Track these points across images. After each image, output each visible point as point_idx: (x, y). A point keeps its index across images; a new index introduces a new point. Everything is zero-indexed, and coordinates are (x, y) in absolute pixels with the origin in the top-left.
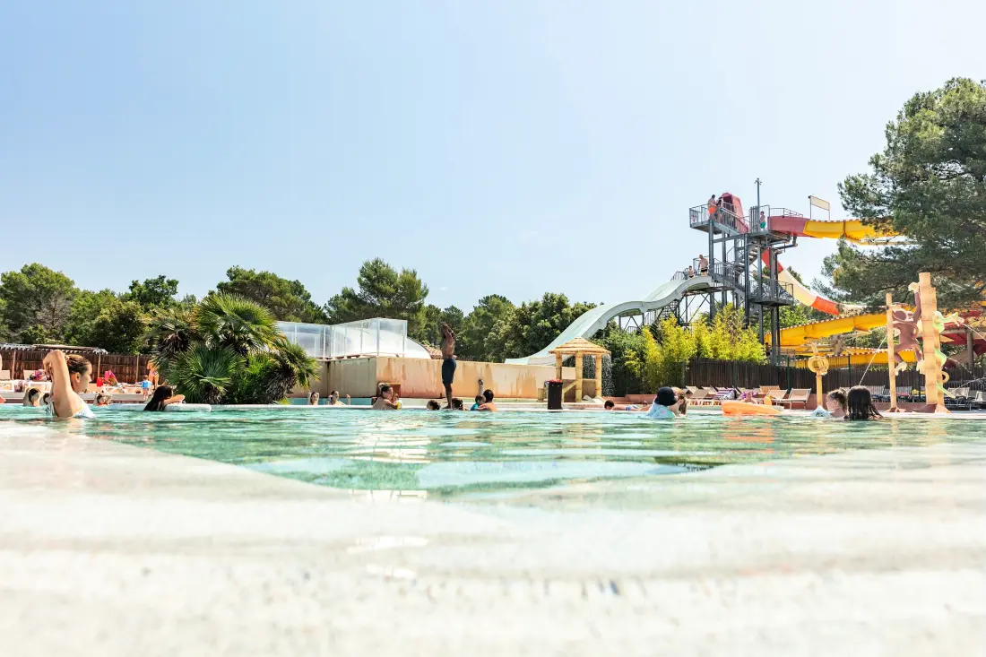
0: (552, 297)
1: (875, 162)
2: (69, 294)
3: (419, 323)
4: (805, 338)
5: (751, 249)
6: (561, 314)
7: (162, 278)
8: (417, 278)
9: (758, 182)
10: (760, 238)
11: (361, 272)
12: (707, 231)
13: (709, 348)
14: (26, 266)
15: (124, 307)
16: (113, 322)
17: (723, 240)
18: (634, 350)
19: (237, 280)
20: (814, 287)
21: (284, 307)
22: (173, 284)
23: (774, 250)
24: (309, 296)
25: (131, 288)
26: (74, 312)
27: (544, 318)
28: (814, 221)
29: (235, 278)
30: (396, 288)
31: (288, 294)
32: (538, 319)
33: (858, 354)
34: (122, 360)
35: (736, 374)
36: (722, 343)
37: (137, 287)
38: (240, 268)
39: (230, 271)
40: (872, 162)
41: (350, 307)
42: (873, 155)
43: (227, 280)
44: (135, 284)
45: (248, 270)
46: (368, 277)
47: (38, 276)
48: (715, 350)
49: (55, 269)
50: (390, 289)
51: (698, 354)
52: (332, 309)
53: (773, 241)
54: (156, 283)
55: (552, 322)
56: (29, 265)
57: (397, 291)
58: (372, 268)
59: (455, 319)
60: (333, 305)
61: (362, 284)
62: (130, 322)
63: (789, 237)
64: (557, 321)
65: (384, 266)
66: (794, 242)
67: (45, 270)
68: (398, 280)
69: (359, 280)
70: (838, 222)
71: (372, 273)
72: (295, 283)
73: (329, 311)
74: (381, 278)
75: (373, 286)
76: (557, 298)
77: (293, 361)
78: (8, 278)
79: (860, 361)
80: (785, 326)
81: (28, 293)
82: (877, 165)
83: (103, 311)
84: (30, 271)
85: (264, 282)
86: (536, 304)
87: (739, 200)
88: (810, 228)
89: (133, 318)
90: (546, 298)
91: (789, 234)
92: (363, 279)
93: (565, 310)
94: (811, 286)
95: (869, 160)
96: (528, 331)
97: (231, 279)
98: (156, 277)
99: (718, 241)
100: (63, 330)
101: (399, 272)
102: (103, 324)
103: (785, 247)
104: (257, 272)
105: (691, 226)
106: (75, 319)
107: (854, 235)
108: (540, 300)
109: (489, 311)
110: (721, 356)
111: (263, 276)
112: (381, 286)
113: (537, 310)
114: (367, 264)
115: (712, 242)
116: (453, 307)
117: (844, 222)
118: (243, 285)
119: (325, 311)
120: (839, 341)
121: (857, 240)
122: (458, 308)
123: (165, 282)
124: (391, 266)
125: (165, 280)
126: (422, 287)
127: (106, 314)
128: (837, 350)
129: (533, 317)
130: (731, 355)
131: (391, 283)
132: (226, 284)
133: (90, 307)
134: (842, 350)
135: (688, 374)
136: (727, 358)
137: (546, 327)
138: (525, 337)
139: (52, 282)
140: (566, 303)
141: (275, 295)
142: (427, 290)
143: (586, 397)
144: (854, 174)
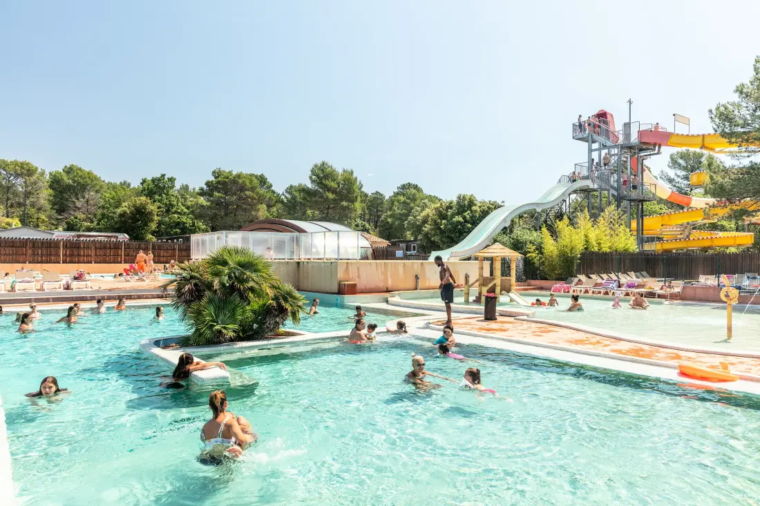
0: (464, 197)
1: (740, 90)
2: (97, 188)
3: (356, 211)
4: (662, 225)
5: (623, 156)
6: (471, 211)
7: (163, 176)
8: (355, 175)
9: (630, 102)
10: (630, 148)
11: (312, 171)
12: (587, 141)
13: (594, 243)
14: (66, 167)
15: (138, 202)
16: (131, 213)
17: (599, 150)
18: (534, 244)
19: (220, 179)
20: (661, 177)
21: (255, 199)
22: (172, 180)
23: (641, 157)
24: (271, 186)
25: (142, 184)
26: (102, 202)
27: (458, 214)
28: (678, 134)
29: (218, 177)
30: (338, 184)
31: (258, 189)
32: (453, 216)
33: (705, 238)
34: (139, 245)
35: (615, 263)
36: (604, 238)
37: (146, 184)
38: (222, 169)
39: (214, 172)
40: (737, 91)
41: (304, 199)
42: (738, 84)
43: (212, 178)
44: (144, 181)
45: (227, 171)
46: (317, 176)
47: (75, 174)
48: (599, 244)
49: (86, 168)
50: (333, 185)
51: (586, 249)
52: (287, 195)
53: (641, 150)
54: (159, 180)
55: (464, 218)
56: (68, 166)
57: (339, 186)
58: (319, 169)
59: (379, 201)
60: (289, 193)
61: (313, 181)
62: (143, 213)
63: (655, 147)
64: (468, 216)
65: (329, 167)
66: (659, 150)
67: (80, 169)
68: (340, 177)
69: (311, 178)
70: (698, 135)
71: (320, 172)
72: (260, 176)
73: (286, 197)
74: (327, 176)
75: (321, 183)
76: (467, 198)
77: (286, 300)
78: (54, 176)
79: (707, 244)
80: (646, 215)
81: (69, 187)
82: (741, 92)
83: (124, 204)
84: (69, 170)
85: (240, 181)
86: (451, 203)
87: (612, 115)
88: (673, 140)
89: (145, 209)
90: (459, 198)
91: (655, 145)
92: (314, 177)
93: (474, 208)
94: (658, 177)
95: (735, 88)
96: (445, 225)
97: (216, 178)
98: (159, 176)
99: (596, 150)
100: (95, 215)
101: (340, 171)
102: (123, 215)
103: (650, 155)
104: (234, 173)
105: (573, 138)
106: (103, 207)
107: (711, 146)
108: (455, 200)
109: (408, 198)
110: (603, 249)
111: (239, 176)
112: (328, 183)
113: (451, 208)
114: (316, 166)
115: (591, 150)
116: (377, 192)
117: (703, 135)
118: (224, 183)
119: (283, 197)
120: (688, 227)
121: (712, 149)
122: (382, 193)
123: (166, 179)
124: (334, 167)
125: (166, 177)
126: (358, 183)
127: (125, 207)
128: (686, 233)
129: (449, 213)
130: (610, 248)
131: (335, 180)
132: (212, 182)
133: (113, 198)
134: (690, 234)
135: (579, 265)
136: (608, 250)
137: (459, 222)
138: (443, 229)
139: (85, 178)
140: (475, 202)
141: (248, 190)
142: (362, 186)
143: (503, 292)
144: (724, 102)
